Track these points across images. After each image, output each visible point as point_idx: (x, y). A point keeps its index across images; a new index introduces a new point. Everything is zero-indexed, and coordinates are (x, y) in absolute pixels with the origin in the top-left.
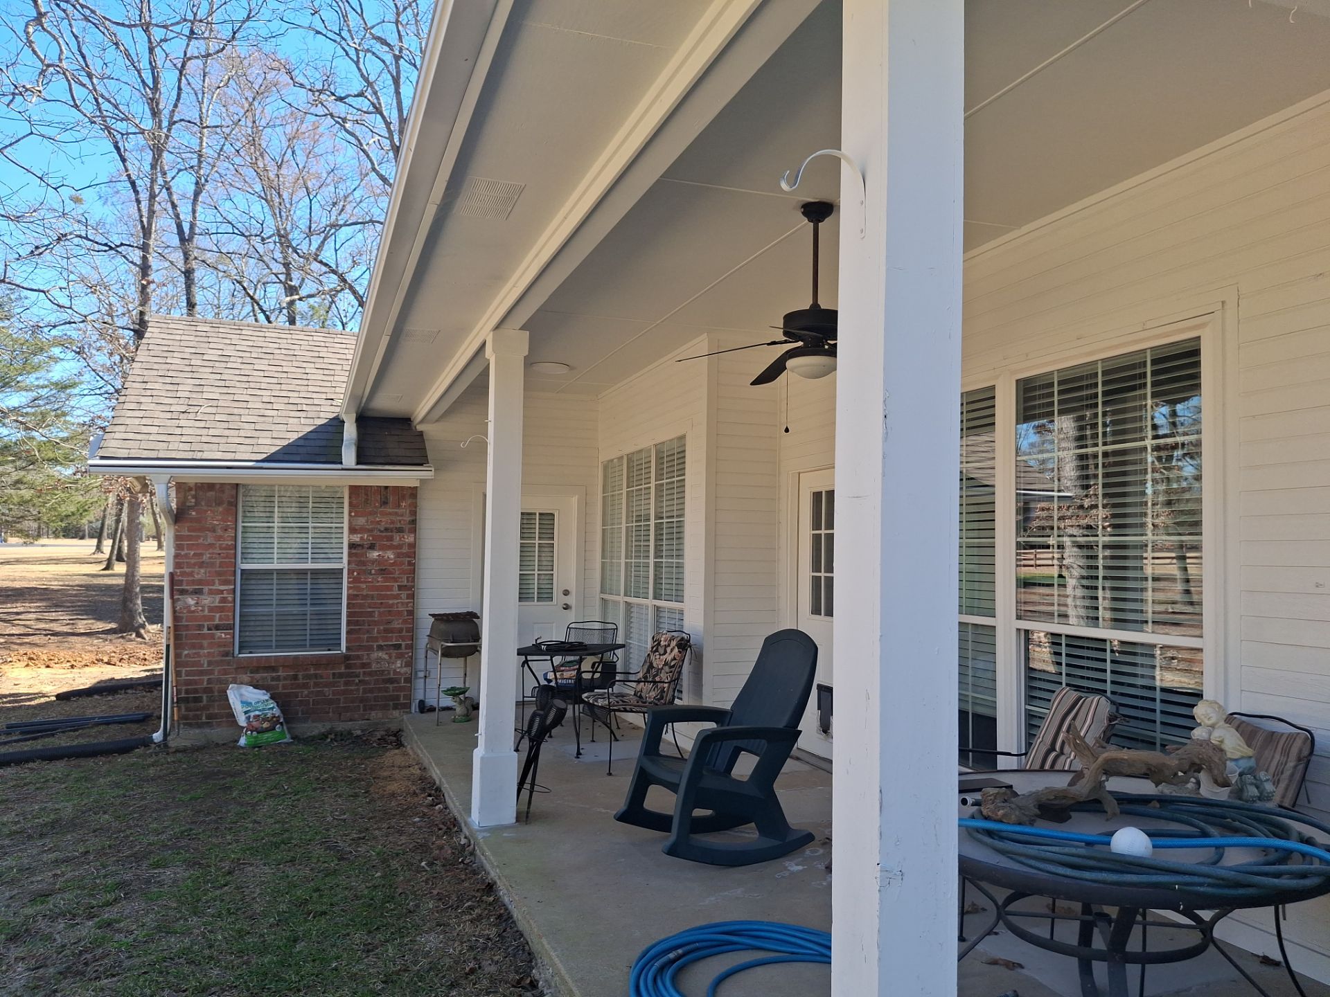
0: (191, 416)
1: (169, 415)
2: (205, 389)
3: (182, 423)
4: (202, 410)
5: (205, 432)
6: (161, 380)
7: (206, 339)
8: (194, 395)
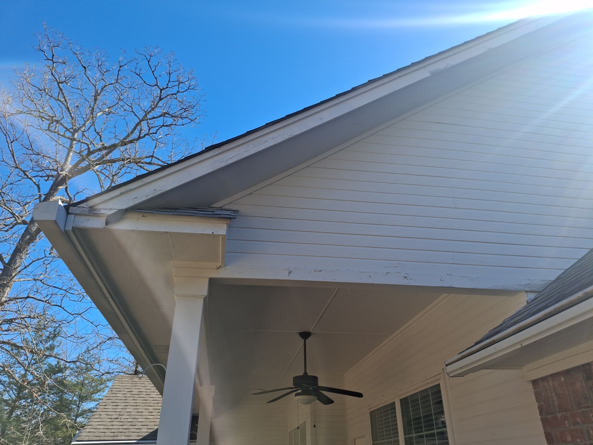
0: (118, 420)
1: (110, 420)
2: (128, 407)
3: (114, 423)
4: (124, 417)
5: (121, 427)
6: (112, 404)
7: (135, 385)
8: (123, 410)
